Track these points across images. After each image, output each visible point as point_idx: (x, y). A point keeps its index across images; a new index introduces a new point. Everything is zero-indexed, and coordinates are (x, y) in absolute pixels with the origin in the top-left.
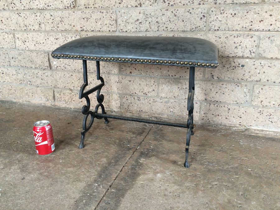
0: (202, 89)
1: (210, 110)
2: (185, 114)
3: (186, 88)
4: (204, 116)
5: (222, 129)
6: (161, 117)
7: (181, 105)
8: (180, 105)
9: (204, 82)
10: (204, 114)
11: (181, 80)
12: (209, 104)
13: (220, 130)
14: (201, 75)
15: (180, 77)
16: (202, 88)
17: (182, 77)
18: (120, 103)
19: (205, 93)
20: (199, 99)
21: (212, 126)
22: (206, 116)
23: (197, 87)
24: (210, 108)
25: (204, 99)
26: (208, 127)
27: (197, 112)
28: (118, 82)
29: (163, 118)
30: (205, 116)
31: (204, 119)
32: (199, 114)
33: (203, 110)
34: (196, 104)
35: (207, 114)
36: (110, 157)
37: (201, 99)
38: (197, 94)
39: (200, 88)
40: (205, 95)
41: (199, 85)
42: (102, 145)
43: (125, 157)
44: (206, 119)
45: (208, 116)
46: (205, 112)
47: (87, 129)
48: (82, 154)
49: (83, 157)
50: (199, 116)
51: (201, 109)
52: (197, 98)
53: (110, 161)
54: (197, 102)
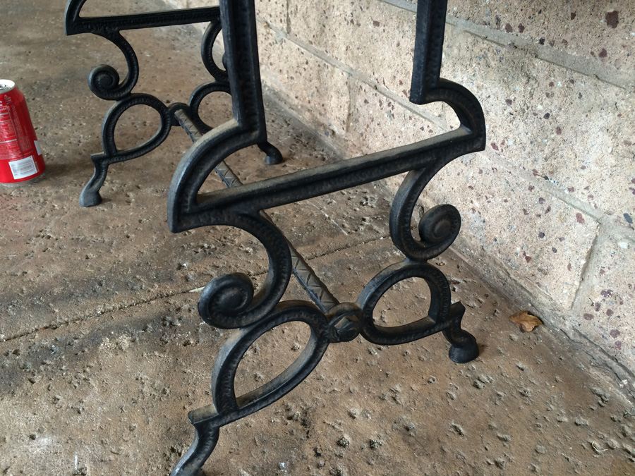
0: (622, 148)
3: (547, 116)
4: (598, 307)
7: (513, 196)
8: (509, 195)
10: (606, 293)
11: (538, 63)
15: (542, 41)
16: (627, 143)
17: (552, 44)
18: (349, 108)
20: (599, 200)
21: (619, 378)
22: (609, 312)
23: (601, 123)
25: (619, 213)
26: (594, 372)
27: (569, 267)
28: (349, 19)
30: (604, 307)
31: (595, 320)
32: (577, 283)
33: (602, 272)
34: (579, 225)
35: (621, 303)
36: (77, 274)
37: (605, 207)
38: (594, 168)
39: (615, 136)
40: (630, 188)
41: (610, 118)
42: (140, 221)
43: (107, 296)
44: (604, 326)
45: (620, 314)
46: (612, 288)
47: (120, 153)
48: (52, 224)
49: (39, 233)
50: (574, 291)
51: (594, 260)
52: (585, 192)
53: (51, 287)
54: (584, 216)
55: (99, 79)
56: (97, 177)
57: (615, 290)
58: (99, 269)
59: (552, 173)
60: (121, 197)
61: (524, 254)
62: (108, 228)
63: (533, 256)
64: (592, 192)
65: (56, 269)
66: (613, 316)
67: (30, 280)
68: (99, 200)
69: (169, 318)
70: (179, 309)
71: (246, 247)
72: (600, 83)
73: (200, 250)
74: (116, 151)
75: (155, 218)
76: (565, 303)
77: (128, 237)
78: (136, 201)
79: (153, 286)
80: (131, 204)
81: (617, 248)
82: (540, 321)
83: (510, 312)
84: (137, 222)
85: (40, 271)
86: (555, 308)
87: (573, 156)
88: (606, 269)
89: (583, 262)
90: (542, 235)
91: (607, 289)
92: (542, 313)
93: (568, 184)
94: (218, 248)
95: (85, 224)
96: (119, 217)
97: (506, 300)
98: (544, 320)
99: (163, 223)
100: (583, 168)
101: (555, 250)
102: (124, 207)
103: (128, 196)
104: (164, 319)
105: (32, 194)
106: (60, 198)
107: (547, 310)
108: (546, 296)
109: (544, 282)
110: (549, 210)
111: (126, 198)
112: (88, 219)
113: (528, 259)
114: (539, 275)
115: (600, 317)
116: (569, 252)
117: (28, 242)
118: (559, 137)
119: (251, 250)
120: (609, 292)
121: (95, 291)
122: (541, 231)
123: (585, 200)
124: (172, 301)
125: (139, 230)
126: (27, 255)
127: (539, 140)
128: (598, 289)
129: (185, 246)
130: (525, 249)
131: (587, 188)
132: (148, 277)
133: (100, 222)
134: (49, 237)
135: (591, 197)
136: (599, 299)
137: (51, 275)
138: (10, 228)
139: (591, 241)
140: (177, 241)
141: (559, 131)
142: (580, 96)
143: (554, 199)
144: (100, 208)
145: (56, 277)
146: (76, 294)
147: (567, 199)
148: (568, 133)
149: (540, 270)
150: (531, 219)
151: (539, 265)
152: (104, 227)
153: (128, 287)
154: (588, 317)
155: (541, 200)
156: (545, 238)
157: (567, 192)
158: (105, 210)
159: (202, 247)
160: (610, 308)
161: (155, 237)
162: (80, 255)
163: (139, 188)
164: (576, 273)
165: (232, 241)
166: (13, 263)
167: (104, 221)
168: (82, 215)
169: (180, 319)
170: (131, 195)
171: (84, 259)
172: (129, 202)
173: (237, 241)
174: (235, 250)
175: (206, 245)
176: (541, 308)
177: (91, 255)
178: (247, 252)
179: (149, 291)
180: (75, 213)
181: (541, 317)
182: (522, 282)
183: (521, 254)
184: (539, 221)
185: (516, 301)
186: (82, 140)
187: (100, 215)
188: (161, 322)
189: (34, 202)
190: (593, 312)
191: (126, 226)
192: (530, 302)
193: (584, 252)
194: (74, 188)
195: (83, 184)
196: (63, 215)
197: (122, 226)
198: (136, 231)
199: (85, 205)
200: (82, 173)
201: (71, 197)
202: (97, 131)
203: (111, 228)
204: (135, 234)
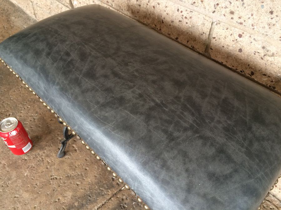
5: (274, 202)
13: (269, 203)
36: (78, 194)
42: (86, 160)
43: (95, 201)
48: (53, 170)
49: (51, 178)
53: (73, 203)
56: (63, 147)
58: (85, 189)
60: (71, 148)
62: (76, 167)
65: (69, 194)
67: (63, 203)
68: (64, 153)
69: (122, 205)
70: (123, 200)
77: (86, 169)
78: (79, 149)
79: (108, 192)
80: (77, 151)
84: (85, 161)
85: (64, 197)
95: (66, 167)
96: (77, 160)
102: (75, 154)
103: (74, 147)
104: (121, 206)
105: (34, 156)
106: (47, 156)
111: (74, 148)
112: (66, 165)
117: (50, 183)
121: (90, 200)
124: (118, 196)
125: (88, 165)
126: (54, 190)
132: (105, 188)
133: (71, 164)
134: (56, 178)
137: (70, 197)
138: (38, 179)
144: (66, 157)
145: (72, 198)
146: (84, 204)
152: (75, 167)
153: (100, 194)
158: (69, 157)
161: (96, 167)
162: (74, 184)
163: (75, 141)
166: (51, 197)
167: (72, 163)
168: (62, 162)
169: (125, 204)
170: (74, 146)
171: (77, 186)
172: (76, 150)
177: (78, 183)
179: (108, 194)
180: (58, 162)
186: (35, 118)
187: (69, 161)
188: (120, 207)
189: (38, 161)
191: (82, 164)
194: (50, 148)
195: (52, 145)
196: (54, 165)
197: (81, 164)
198: (87, 165)
199: (60, 158)
200: (48, 138)
201: (51, 154)
202: (38, 110)
203: (77, 166)
204: (88, 167)
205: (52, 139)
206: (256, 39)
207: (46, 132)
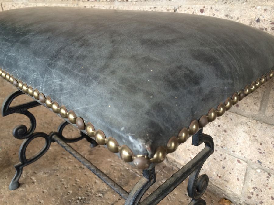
0: (252, 138)
1: (267, 186)
2: (214, 173)
3: (219, 126)
4: (252, 193)
6: (175, 161)
9: (260, 124)
10: (255, 188)
12: (266, 173)
14: (255, 107)
16: (254, 136)
19: (259, 149)
20: (246, 155)
22: (257, 195)
23: (243, 130)
24: (267, 182)
25: (255, 160)
27: (238, 179)
29: (178, 163)
30: (255, 193)
31: (253, 199)
32: (242, 185)
33: (252, 181)
34: (239, 164)
35: (261, 191)
37: (249, 158)
38: (242, 144)
39: (249, 134)
40: (258, 152)
41: (246, 128)
42: (43, 192)
44: (257, 201)
45: (261, 195)
46: (257, 186)
47: (28, 161)
50: (241, 188)
51: (247, 176)
52: (240, 152)
54: (241, 161)
55: (19, 131)
56: (18, 174)
57: (258, 187)
59: (224, 146)
60: (29, 180)
61: (218, 175)
62: (28, 200)
63: (222, 176)
64: (242, 152)
66: (259, 197)
68: (19, 185)
71: (99, 194)
72: (239, 116)
73: (78, 201)
74: (26, 160)
75: (50, 189)
76: (238, 193)
77: (40, 203)
78: (37, 181)
80: (35, 183)
81: (257, 172)
82: (230, 202)
83: (218, 200)
84: (42, 193)
86: (234, 195)
87: (233, 140)
88: (253, 179)
89: (243, 177)
90: (224, 168)
91: (255, 186)
92: (230, 198)
93: (232, 149)
94: (86, 198)
95: (16, 200)
96: (32, 192)
97: (214, 194)
98: (231, 200)
99: (55, 190)
100: (237, 144)
101: (230, 173)
102: (32, 186)
103: (32, 179)
107: (231, 196)
108: (230, 191)
109: (228, 186)
110: (225, 158)
111: (32, 181)
112: (16, 197)
113: (220, 177)
114: (225, 183)
115: (254, 197)
116: (237, 174)
118: (226, 133)
119: (101, 195)
120: (256, 188)
122: (223, 166)
123: (240, 155)
125: (45, 197)
127: (218, 134)
128: (251, 187)
129: (70, 201)
130: (217, 173)
131: (240, 151)
133: (23, 197)
135: (242, 154)
136: (252, 190)
139: (245, 170)
140: (65, 199)
141: (225, 131)
142: (231, 119)
143: (226, 154)
144: (20, 189)
147: (232, 154)
148: (229, 132)
149: (225, 181)
150: (218, 162)
151: (224, 179)
152: (27, 200)
154: (250, 198)
155: (221, 155)
156: (225, 169)
157: (232, 152)
158: (23, 189)
159: (78, 199)
160: (257, 193)
161: (54, 200)
163: (35, 173)
164: (241, 182)
165: (91, 192)
167: (25, 196)
168: (13, 195)
170: (33, 178)
172: (33, 182)
173: (93, 192)
174: (94, 197)
175: (80, 198)
176: (229, 196)
178: (100, 196)
180: (8, 195)
181: (230, 199)
182: (218, 186)
183: (216, 175)
184: (222, 163)
185: (218, 194)
187: (22, 194)
190: (251, 195)
191: (37, 197)
192: (223, 193)
193: (244, 174)
194: (3, 180)
195: (7, 177)
196: (3, 197)
197: (35, 197)
198: (43, 198)
199: (12, 189)
200: (4, 171)
201: (3, 186)
202: (3, 145)
203: (30, 199)
204: (43, 200)
205: (10, 171)
206: (218, 9)
207: (5, 164)
